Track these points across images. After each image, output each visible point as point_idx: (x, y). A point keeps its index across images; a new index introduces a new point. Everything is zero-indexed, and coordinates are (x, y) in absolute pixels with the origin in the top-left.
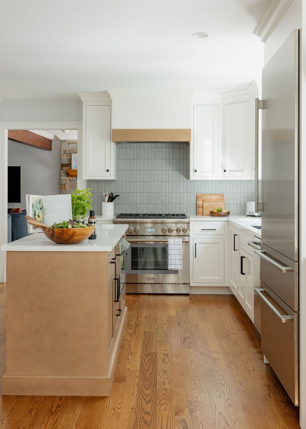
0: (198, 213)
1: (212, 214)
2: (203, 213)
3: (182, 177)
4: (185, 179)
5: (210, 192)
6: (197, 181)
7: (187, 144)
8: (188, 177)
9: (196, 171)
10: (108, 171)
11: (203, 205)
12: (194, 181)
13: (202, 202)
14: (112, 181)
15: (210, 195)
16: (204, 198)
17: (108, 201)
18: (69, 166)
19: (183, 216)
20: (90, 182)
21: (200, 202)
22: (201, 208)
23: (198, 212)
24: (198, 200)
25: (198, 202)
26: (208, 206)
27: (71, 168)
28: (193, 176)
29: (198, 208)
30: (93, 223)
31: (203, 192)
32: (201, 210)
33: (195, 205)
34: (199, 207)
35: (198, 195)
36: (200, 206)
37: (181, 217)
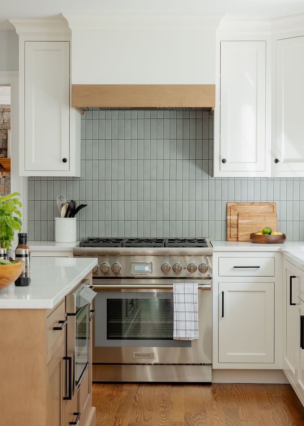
0: (228, 238)
1: (254, 239)
2: (238, 238)
3: (199, 171)
4: (206, 176)
5: (251, 199)
6: (228, 179)
7: (209, 112)
8: (210, 171)
9: (224, 161)
10: (64, 160)
11: (238, 222)
12: (222, 179)
13: (236, 216)
14: (73, 179)
15: (251, 205)
16: (240, 209)
17: (66, 216)
18: (4, 152)
19: (201, 242)
20: (33, 181)
21: (234, 218)
22: (234, 228)
23: (228, 235)
24: (228, 213)
25: (228, 217)
26: (248, 224)
27: (6, 156)
28: (219, 171)
29: (228, 229)
30: (24, 256)
31: (238, 198)
32: (234, 231)
33: (224, 223)
34: (231, 227)
35: (229, 205)
36: (233, 224)
37: (197, 244)
